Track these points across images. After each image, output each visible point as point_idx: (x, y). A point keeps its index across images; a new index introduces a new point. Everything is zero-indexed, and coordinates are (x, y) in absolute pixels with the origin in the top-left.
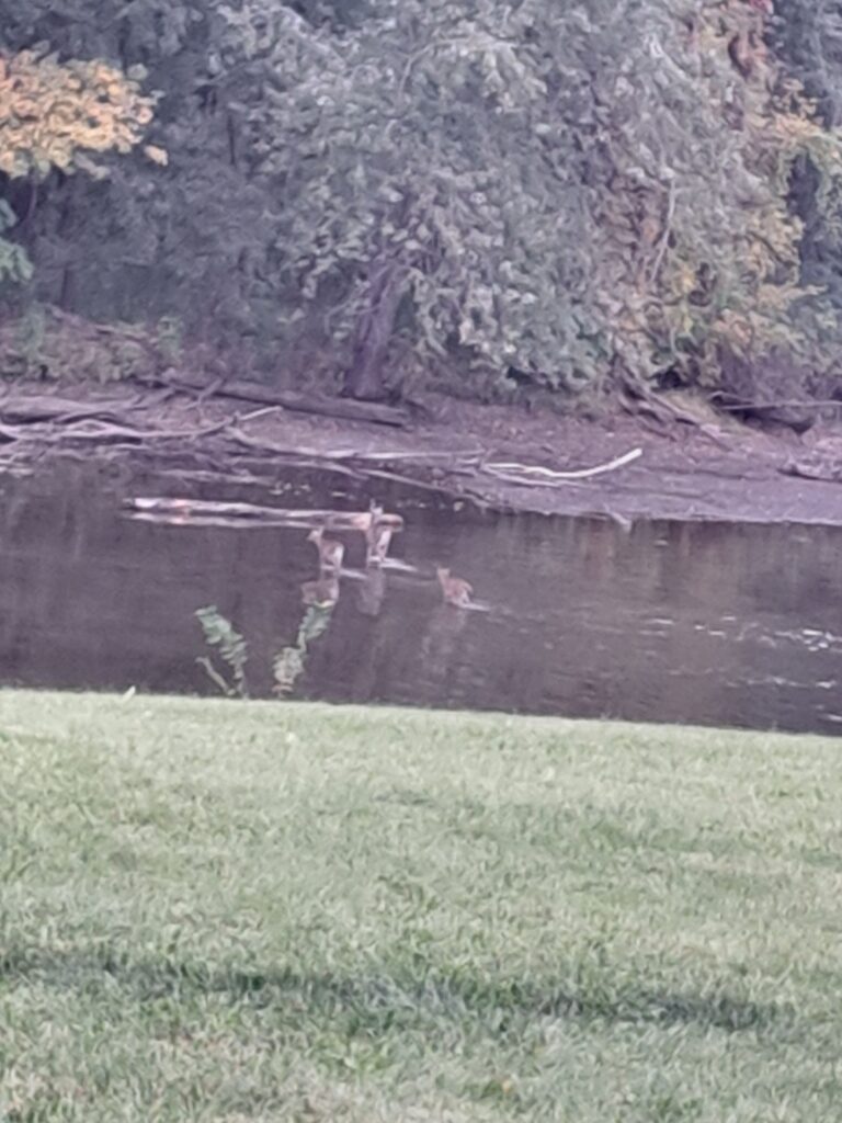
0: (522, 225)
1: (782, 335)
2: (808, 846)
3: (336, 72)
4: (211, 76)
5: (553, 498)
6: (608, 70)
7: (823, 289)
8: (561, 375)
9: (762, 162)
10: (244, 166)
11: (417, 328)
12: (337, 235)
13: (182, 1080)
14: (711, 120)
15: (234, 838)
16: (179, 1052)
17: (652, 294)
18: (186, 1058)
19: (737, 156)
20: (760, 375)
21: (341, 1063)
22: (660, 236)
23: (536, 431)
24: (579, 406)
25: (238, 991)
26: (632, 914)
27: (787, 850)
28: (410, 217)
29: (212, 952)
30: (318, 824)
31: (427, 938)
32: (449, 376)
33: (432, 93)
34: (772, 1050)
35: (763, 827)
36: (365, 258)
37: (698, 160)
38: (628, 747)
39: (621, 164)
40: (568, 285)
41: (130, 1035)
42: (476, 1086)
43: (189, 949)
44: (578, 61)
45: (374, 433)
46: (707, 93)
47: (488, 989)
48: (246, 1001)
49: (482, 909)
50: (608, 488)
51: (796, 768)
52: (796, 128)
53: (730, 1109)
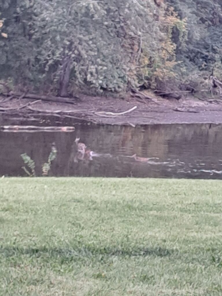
0: (102, 49)
1: (172, 74)
2: (182, 208)
3: (51, 11)
4: (18, 14)
5: (114, 120)
6: (123, 7)
7: (182, 61)
8: (114, 88)
9: (164, 29)
10: (28, 37)
11: (76, 77)
12: (53, 54)
13: (17, 277)
14: (150, 19)
15: (30, 214)
16: (17, 270)
17: (137, 65)
18: (19, 272)
19: (158, 28)
20: (167, 85)
21: (59, 271)
22: (138, 50)
23: (109, 103)
24: (120, 95)
25: (32, 253)
26: (135, 228)
27: (176, 209)
28: (72, 48)
29: (25, 244)
30: (52, 208)
31: (81, 237)
32: (85, 90)
33: (76, 15)
34: (173, 261)
35: (170, 203)
36: (61, 60)
37: (147, 30)
38: (134, 184)
39: (127, 31)
40: (115, 64)
41: (4, 266)
42: (95, 275)
43: (19, 243)
44: (115, 5)
45: (65, 105)
46: (149, 11)
47: (98, 249)
48: (34, 256)
49: (96, 229)
50: (128, 117)
51: (179, 187)
52: (173, 20)
53: (162, 277)
